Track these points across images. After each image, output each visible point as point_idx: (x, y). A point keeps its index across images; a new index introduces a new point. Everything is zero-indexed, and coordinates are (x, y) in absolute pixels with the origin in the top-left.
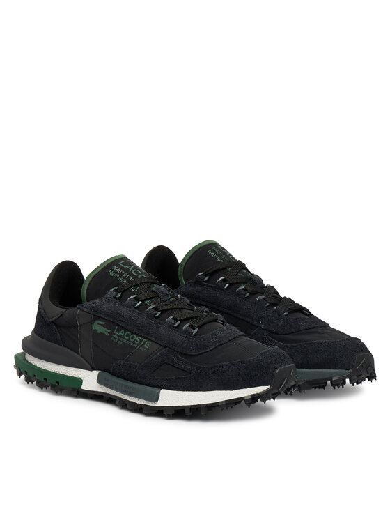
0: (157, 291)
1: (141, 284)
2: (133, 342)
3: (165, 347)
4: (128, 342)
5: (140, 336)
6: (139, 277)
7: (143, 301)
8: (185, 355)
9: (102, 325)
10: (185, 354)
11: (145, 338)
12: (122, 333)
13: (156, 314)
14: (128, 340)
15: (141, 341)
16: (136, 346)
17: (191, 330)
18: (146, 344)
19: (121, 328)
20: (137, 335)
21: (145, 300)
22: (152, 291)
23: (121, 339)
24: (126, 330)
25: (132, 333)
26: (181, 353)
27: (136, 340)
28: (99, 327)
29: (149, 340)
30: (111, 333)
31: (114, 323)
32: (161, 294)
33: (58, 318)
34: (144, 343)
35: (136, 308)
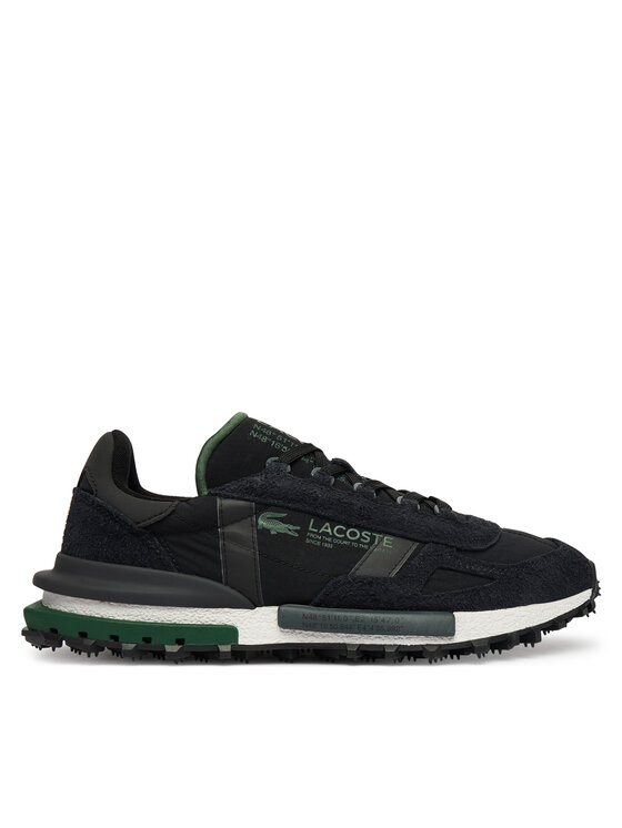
2: (358, 541)
4: (345, 542)
5: (368, 530)
9: (277, 519)
10: (466, 551)
11: (380, 532)
12: (326, 528)
14: (345, 538)
15: (373, 538)
16: (366, 547)
18: (385, 541)
19: (321, 520)
20: (361, 528)
23: (329, 540)
24: (334, 523)
25: (349, 526)
27: (361, 537)
28: (270, 523)
29: (388, 534)
30: (303, 532)
31: (305, 512)
33: (165, 518)
34: (381, 541)
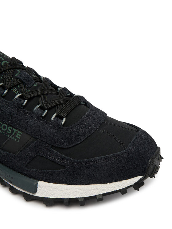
0: (21, 78)
1: (5, 71)
2: (6, 132)
3: (37, 139)
5: (11, 126)
6: (2, 64)
7: (9, 89)
8: (57, 148)
11: (16, 129)
13: (23, 103)
15: (12, 131)
16: (8, 135)
17: (59, 120)
18: (18, 134)
20: (8, 125)
21: (12, 88)
22: (17, 78)
25: (3, 123)
26: (53, 146)
27: (7, 130)
29: (20, 130)
32: (25, 81)
34: (16, 133)
35: (4, 97)
